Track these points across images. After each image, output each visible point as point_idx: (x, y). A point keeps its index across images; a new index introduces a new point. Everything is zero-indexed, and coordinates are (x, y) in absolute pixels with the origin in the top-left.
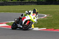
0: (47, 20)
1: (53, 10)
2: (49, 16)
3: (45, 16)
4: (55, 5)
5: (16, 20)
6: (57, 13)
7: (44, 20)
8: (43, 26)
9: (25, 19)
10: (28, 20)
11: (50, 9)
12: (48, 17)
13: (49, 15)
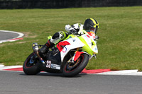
0: (25, 46)
1: (39, 22)
2: (30, 35)
3: (19, 35)
4: (44, 10)
5: (37, 49)
6: (47, 28)
7: (16, 46)
8: (15, 61)
9: (66, 46)
10: (76, 49)
11: (32, 19)
12: (27, 39)
13: (28, 33)
